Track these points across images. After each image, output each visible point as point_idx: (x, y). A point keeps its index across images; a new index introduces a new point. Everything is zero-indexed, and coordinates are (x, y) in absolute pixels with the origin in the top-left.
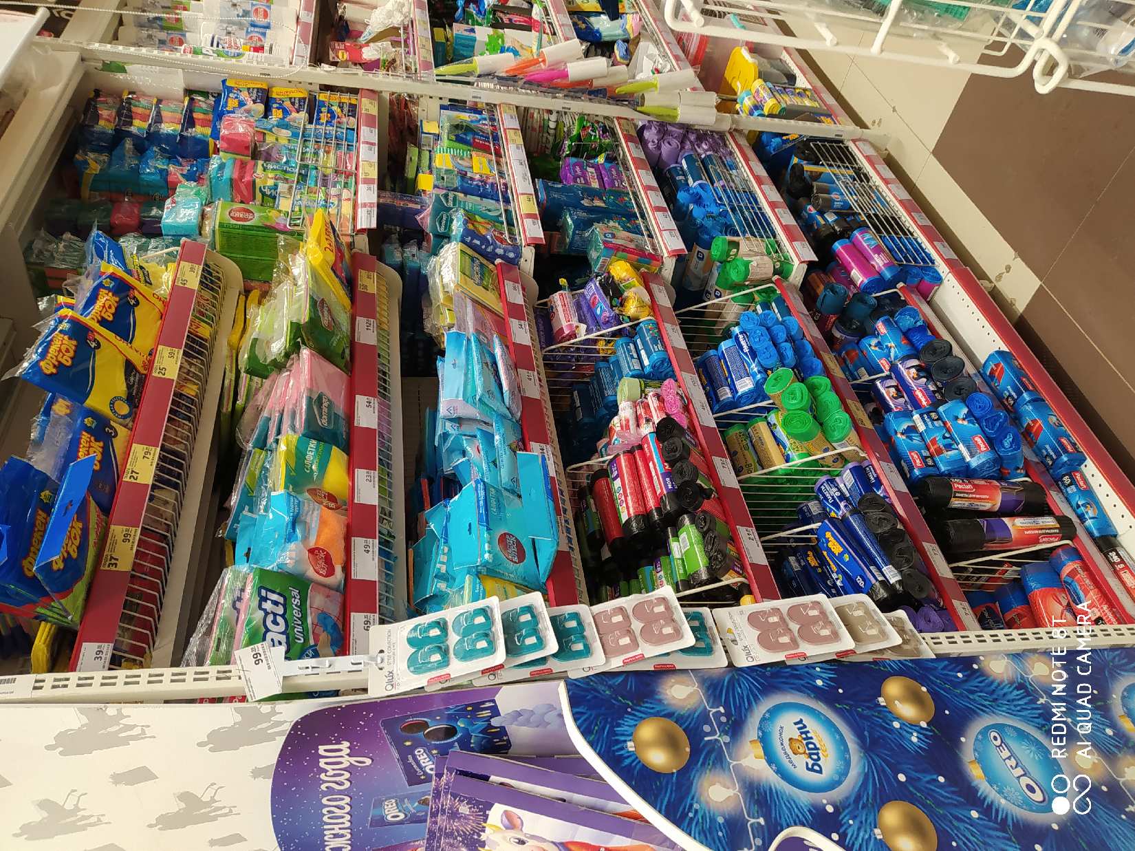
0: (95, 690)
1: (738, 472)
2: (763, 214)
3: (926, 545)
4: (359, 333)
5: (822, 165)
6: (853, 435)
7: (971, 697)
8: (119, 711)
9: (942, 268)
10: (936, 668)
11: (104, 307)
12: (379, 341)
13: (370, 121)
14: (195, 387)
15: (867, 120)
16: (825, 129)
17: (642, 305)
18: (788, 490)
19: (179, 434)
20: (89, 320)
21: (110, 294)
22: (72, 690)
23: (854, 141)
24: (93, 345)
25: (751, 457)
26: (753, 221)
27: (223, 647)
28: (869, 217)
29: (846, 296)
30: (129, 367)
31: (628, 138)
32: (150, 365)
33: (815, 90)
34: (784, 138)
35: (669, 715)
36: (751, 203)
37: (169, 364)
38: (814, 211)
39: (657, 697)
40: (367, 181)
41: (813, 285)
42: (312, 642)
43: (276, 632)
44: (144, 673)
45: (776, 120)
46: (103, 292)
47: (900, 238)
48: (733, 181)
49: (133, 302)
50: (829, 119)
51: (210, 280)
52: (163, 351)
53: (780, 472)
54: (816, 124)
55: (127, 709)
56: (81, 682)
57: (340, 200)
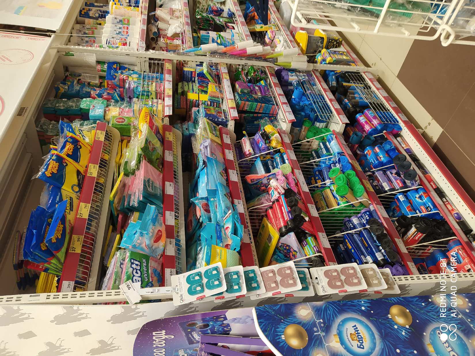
0: (69, 299)
1: (318, 209)
2: (327, 104)
3: (396, 240)
4: (166, 157)
5: (351, 83)
6: (365, 194)
7: (428, 314)
8: (78, 307)
9: (402, 125)
10: (413, 301)
11: (68, 149)
12: (174, 160)
13: (169, 72)
14: (103, 180)
15: (370, 63)
16: (352, 68)
17: (278, 142)
18: (339, 217)
19: (98, 198)
20: (63, 155)
21: (71, 144)
22: (60, 299)
23: (364, 73)
24: (65, 164)
25: (323, 203)
26: (323, 107)
27: (117, 282)
28: (370, 103)
29: (362, 136)
30: (78, 173)
31: (272, 75)
32: (86, 171)
33: (348, 52)
34: (335, 72)
35: (299, 323)
36: (321, 99)
37: (94, 171)
38: (347, 102)
39: (293, 315)
40: (169, 96)
41: (349, 132)
42: (151, 281)
43: (137, 276)
44: (87, 293)
45: (332, 65)
46: (68, 143)
47: (384, 112)
48: (314, 91)
49: (79, 147)
50: (354, 64)
51: (108, 137)
52: (91, 166)
53: (336, 210)
54: (348, 66)
55: (81, 307)
56: (63, 296)
57: (157, 104)
